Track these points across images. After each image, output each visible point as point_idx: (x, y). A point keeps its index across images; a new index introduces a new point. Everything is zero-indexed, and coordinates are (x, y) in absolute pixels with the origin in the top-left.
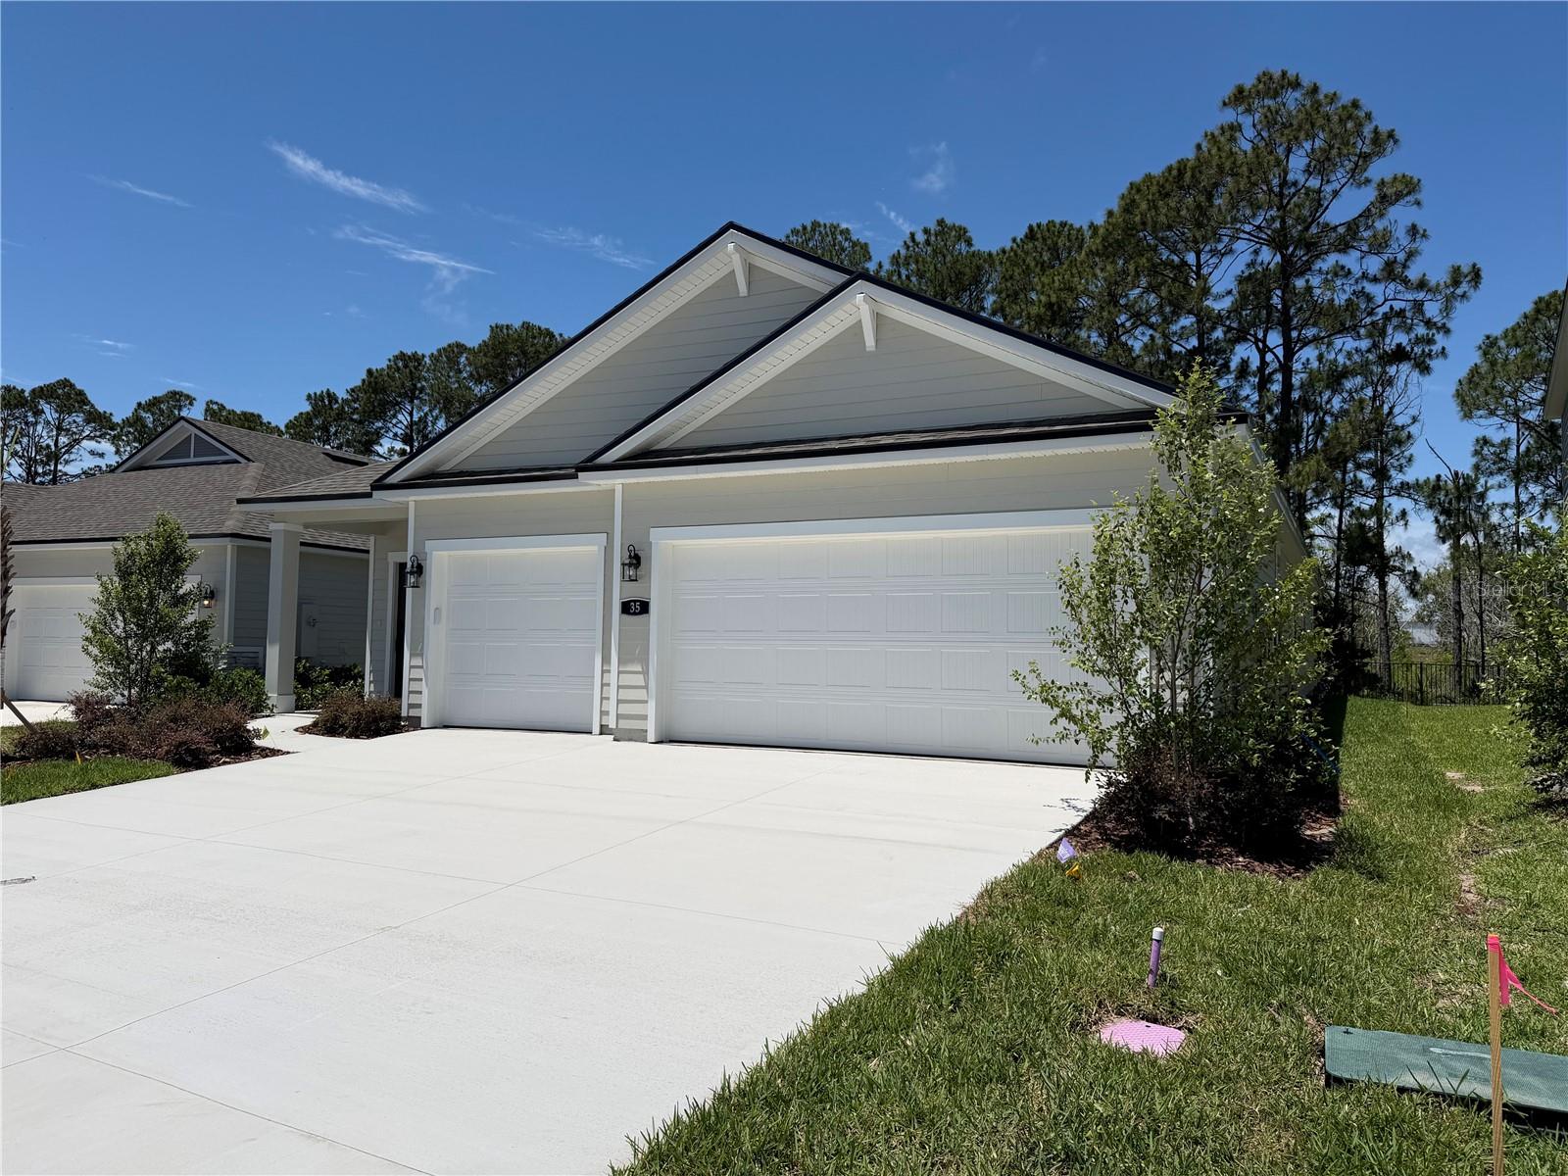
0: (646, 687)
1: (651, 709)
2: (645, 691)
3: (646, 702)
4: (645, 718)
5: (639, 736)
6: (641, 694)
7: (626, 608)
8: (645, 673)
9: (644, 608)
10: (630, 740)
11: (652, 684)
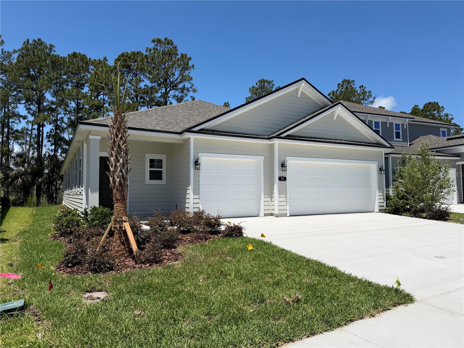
0: (286, 201)
1: (288, 207)
2: (286, 202)
3: (287, 205)
4: (286, 210)
5: (285, 215)
6: (285, 203)
7: (280, 179)
8: (286, 197)
9: (285, 179)
10: (282, 217)
11: (288, 201)
